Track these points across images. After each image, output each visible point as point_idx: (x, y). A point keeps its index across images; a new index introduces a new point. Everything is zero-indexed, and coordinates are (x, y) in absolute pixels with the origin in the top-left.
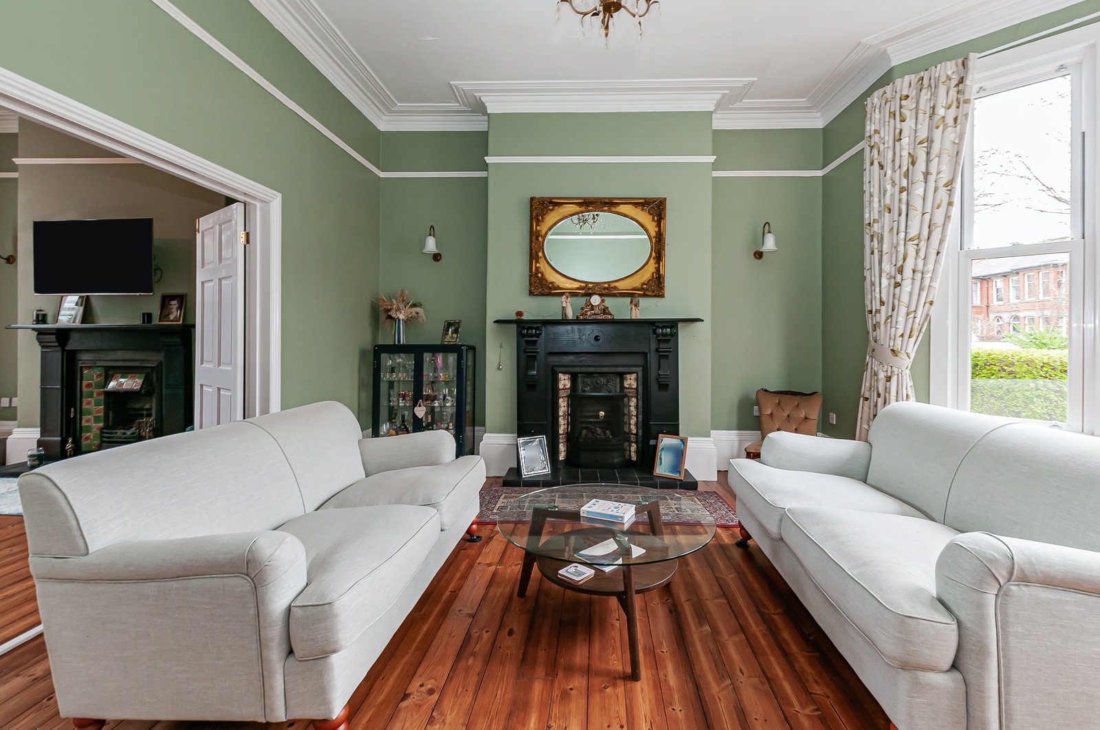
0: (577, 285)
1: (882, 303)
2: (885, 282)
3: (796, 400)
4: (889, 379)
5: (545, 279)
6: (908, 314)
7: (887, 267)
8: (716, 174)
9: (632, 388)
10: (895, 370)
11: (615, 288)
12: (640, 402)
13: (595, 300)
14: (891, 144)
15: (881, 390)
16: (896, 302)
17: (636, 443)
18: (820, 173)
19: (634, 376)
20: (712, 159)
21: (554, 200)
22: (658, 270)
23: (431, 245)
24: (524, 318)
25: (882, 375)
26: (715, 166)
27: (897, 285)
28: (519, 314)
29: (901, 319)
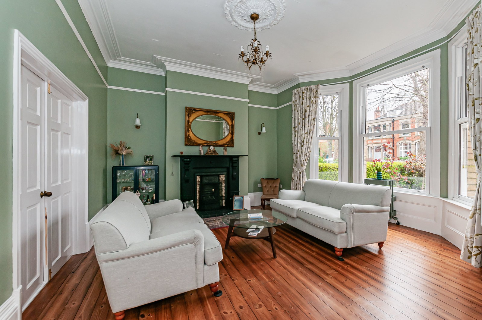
0: (204, 142)
1: (298, 151)
2: (299, 145)
3: (273, 181)
4: (300, 173)
5: (191, 139)
6: (305, 155)
7: (299, 141)
8: (250, 105)
9: (223, 180)
10: (302, 170)
11: (217, 143)
12: (226, 185)
13: (212, 148)
14: (300, 105)
15: (298, 176)
16: (302, 151)
17: (225, 200)
18: (276, 108)
19: (224, 176)
20: (248, 100)
21: (195, 109)
22: (232, 137)
23: (138, 122)
24: (184, 154)
25: (298, 172)
26: (249, 103)
27: (302, 146)
28: (182, 153)
29: (303, 156)
